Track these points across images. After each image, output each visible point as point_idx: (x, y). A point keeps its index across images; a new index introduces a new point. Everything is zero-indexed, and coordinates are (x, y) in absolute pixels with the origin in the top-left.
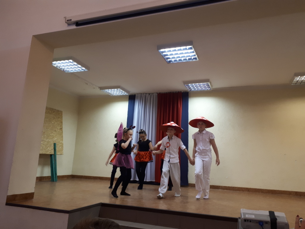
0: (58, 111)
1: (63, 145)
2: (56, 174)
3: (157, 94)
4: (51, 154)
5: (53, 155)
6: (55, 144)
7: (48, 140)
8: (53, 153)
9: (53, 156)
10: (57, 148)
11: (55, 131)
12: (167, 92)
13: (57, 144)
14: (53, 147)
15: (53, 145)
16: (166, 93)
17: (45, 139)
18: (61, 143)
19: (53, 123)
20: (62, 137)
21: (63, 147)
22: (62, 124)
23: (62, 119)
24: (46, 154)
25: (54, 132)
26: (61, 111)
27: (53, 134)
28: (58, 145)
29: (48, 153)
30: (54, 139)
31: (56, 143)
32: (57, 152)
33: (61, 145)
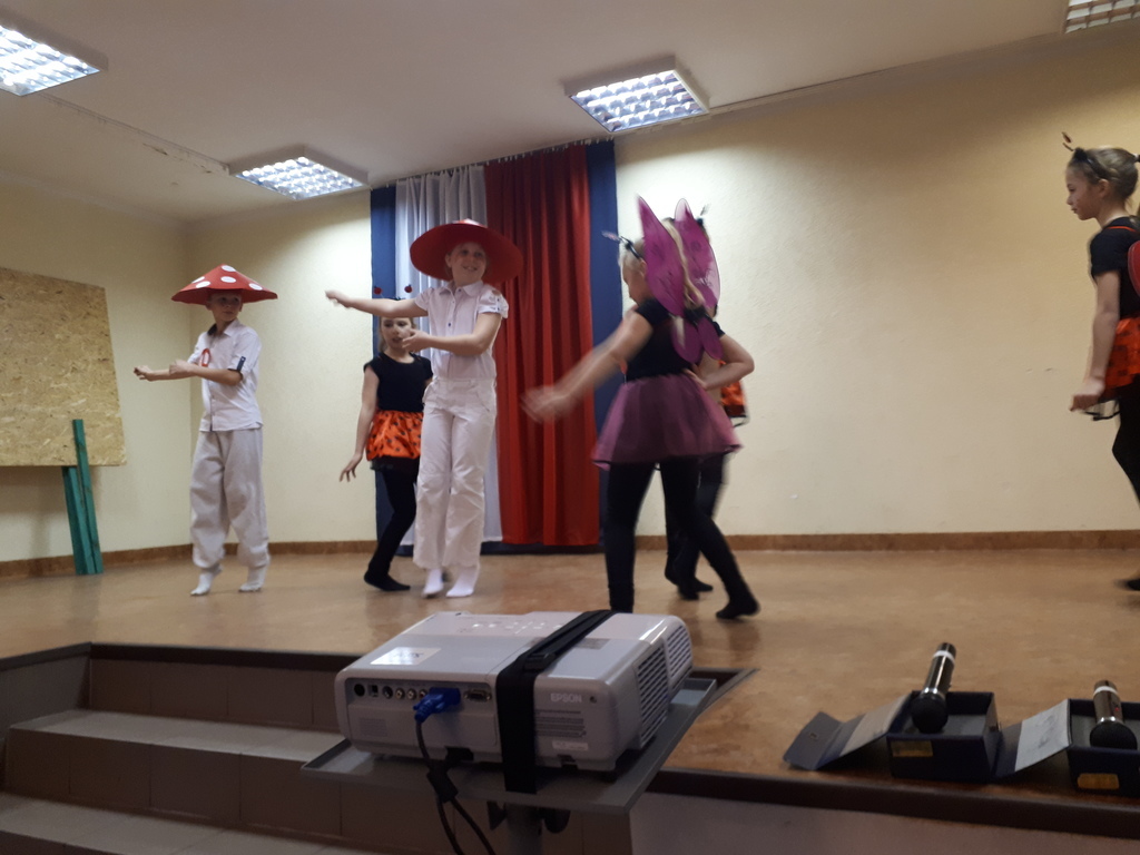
0: (82, 287)
1: (121, 424)
2: (94, 544)
3: (481, 168)
4: (62, 464)
5: (74, 467)
6: (77, 426)
7: (39, 408)
8: (70, 458)
9: (73, 473)
10: (89, 442)
11: (74, 370)
12: (523, 152)
13: (86, 423)
14: (71, 436)
15: (68, 428)
16: (520, 156)
17: (24, 406)
18: (109, 418)
19: (57, 336)
20: (114, 393)
21: (122, 435)
22: (109, 341)
23: (106, 322)
24: (37, 464)
25: (69, 375)
26: (95, 288)
27: (64, 385)
28: (93, 427)
29: (47, 461)
30: (74, 404)
31: (81, 421)
32: (89, 455)
33: (109, 424)
